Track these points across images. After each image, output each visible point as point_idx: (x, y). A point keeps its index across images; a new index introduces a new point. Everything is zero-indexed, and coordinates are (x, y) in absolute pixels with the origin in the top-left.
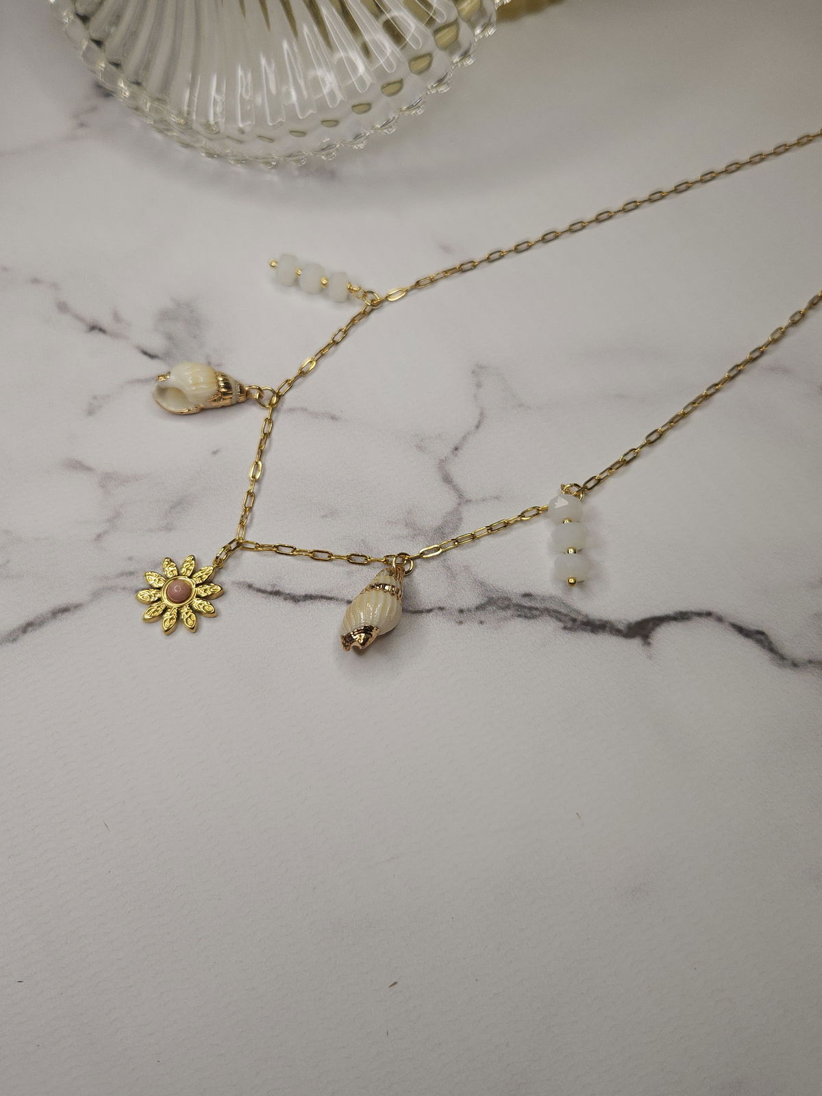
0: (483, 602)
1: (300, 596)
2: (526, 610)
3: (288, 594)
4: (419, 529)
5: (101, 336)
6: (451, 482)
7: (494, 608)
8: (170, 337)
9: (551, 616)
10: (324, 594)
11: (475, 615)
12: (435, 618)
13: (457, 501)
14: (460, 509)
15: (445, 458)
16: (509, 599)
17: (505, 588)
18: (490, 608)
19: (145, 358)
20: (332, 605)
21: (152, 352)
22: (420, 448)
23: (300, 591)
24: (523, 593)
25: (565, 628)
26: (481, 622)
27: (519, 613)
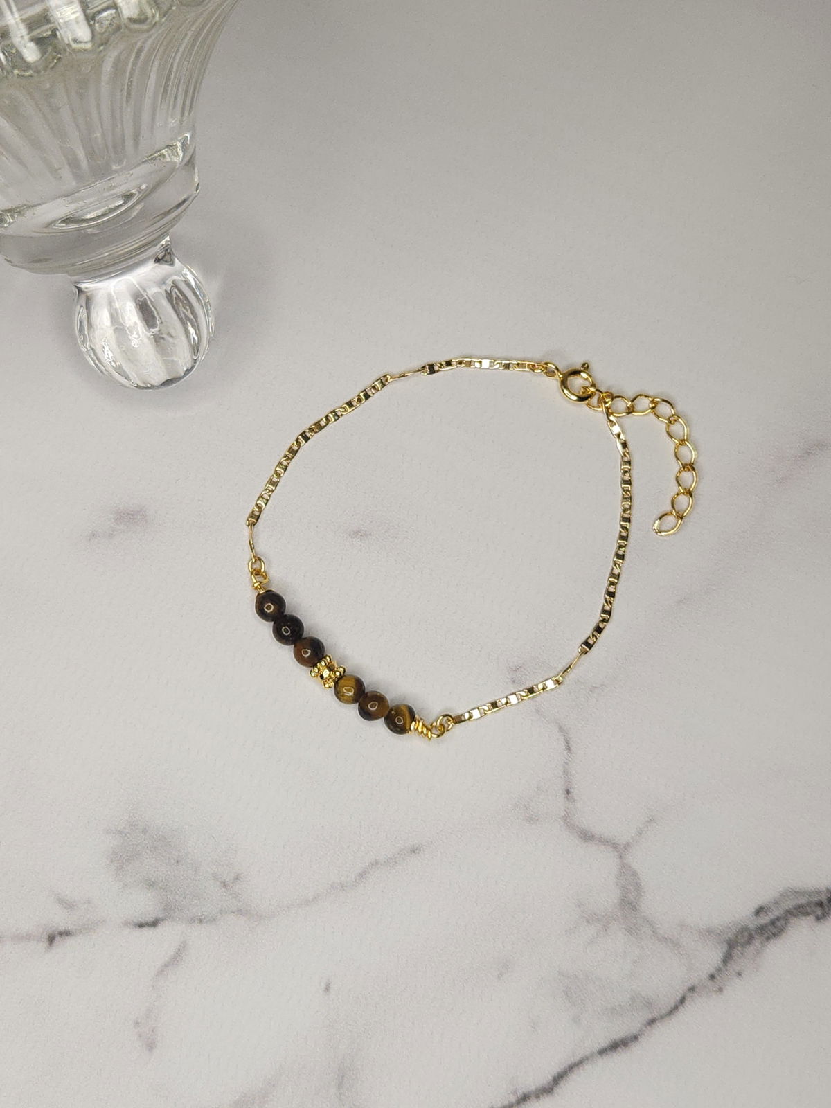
0: (724, 950)
1: (549, 1083)
2: (771, 928)
3: (536, 1089)
4: (604, 917)
5: (70, 941)
6: (593, 836)
7: (740, 949)
8: (151, 885)
9: (795, 916)
10: (570, 1063)
11: (727, 970)
12: (693, 1003)
13: (616, 854)
14: (625, 861)
15: (565, 810)
16: (745, 929)
17: (733, 918)
18: (736, 951)
19: (146, 930)
20: (588, 1068)
21: (150, 919)
22: (531, 819)
23: (544, 1078)
24: (753, 911)
25: (818, 919)
26: (739, 974)
27: (766, 935)
